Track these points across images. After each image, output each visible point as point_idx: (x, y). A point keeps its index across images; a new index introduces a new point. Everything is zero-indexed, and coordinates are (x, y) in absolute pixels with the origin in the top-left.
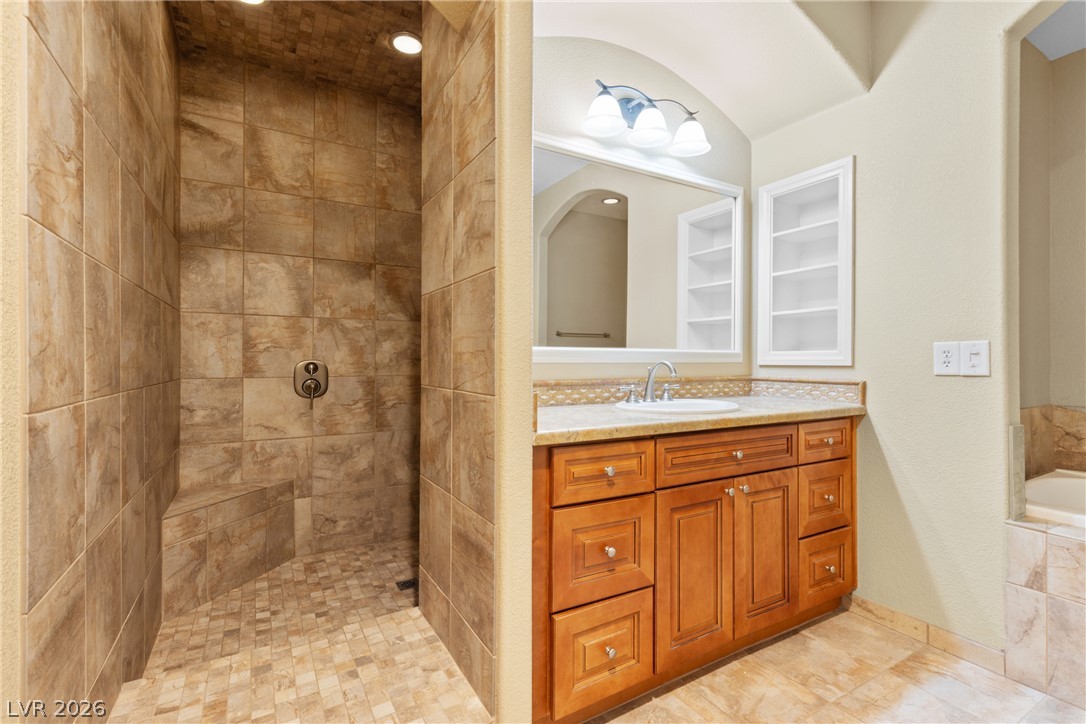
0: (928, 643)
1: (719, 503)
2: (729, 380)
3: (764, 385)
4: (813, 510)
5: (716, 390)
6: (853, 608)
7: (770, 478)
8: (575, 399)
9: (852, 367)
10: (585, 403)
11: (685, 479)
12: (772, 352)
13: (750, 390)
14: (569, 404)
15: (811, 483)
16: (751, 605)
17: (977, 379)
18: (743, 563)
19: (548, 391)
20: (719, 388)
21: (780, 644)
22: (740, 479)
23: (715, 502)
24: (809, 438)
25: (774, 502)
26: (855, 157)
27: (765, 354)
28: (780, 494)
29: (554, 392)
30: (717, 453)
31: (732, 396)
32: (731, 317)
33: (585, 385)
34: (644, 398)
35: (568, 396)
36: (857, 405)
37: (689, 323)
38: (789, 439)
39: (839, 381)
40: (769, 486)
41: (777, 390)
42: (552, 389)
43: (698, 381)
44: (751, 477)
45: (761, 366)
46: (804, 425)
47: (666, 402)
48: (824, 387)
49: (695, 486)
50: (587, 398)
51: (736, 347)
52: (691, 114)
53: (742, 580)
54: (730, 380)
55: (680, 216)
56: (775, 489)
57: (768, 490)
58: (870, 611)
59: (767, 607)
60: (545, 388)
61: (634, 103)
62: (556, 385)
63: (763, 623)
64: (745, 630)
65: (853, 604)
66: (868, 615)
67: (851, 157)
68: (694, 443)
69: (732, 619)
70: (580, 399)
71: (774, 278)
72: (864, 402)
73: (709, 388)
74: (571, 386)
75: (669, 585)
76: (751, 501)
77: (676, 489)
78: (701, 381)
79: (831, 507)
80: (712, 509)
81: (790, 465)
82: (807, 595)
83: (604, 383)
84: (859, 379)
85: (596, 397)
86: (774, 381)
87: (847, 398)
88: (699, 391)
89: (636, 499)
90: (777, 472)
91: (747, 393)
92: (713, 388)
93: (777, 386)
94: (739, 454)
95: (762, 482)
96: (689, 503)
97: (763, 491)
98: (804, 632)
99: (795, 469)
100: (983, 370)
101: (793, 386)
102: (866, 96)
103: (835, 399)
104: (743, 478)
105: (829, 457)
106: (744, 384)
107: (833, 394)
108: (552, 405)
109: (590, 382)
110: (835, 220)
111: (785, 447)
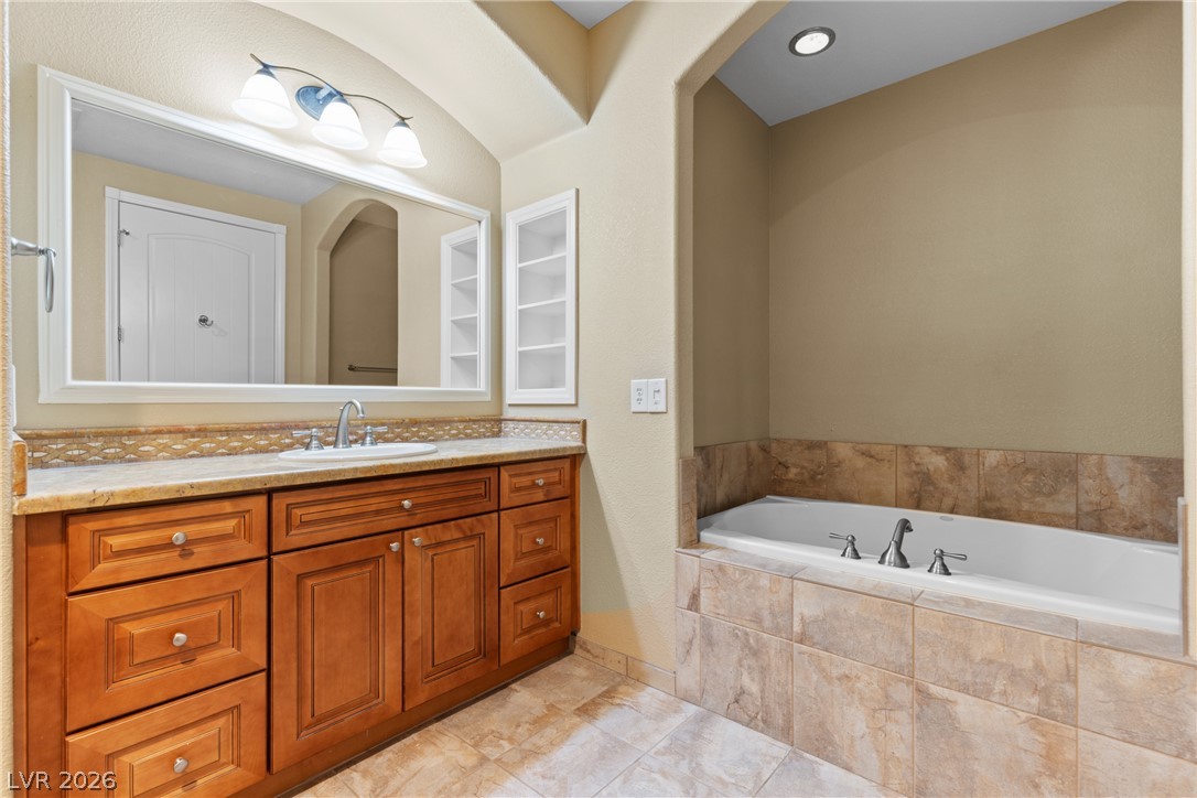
0: (627, 675)
1: (381, 560)
2: (470, 420)
3: (511, 425)
4: (520, 556)
5: (454, 432)
6: (578, 651)
7: (459, 528)
8: (235, 448)
9: (576, 405)
10: (251, 453)
11: (321, 538)
12: (518, 390)
13: (500, 431)
14: (223, 454)
15: (516, 527)
16: (430, 669)
17: (659, 416)
18: (417, 627)
19: (185, 438)
20: (458, 429)
21: (479, 703)
22: (413, 531)
23: (375, 560)
24: (514, 480)
25: (465, 554)
26: (578, 191)
27: (513, 394)
28: (475, 542)
29: (196, 440)
30: (375, 503)
31: (476, 438)
32: (477, 353)
33: (251, 430)
34: (335, 444)
35: (220, 445)
36: (580, 444)
37: (453, 358)
38: (487, 482)
39: (566, 419)
40: (457, 535)
41: (522, 431)
42: (193, 437)
43: (428, 422)
44: (429, 527)
45: (510, 405)
46: (507, 467)
47: (368, 447)
48: (556, 426)
49: (339, 545)
50: (255, 446)
51: (483, 384)
52: (403, 119)
53: (416, 643)
54: (474, 421)
55: (443, 238)
56: (466, 538)
57: (458, 540)
58: (588, 651)
59: (456, 665)
60: (181, 435)
61: (323, 93)
62: (199, 430)
63: (447, 684)
64: (421, 696)
65: (577, 646)
66: (588, 655)
67: (574, 191)
68: (338, 494)
69: (401, 688)
70: (242, 448)
71: (520, 311)
72: (584, 441)
73: (444, 431)
74: (227, 432)
75: (294, 665)
76: (430, 554)
77: (307, 551)
78: (433, 422)
79: (545, 550)
80: (370, 568)
81: (487, 510)
82: (514, 645)
83: (283, 427)
84: (580, 418)
85: (271, 445)
86: (519, 421)
87: (572, 437)
88: (431, 433)
89: (233, 569)
90: (468, 520)
91: (497, 434)
92: (450, 430)
93: (522, 425)
94: (406, 503)
95: (451, 532)
96: (331, 565)
97: (449, 542)
98: (514, 686)
99: (495, 515)
100: (662, 408)
101: (533, 426)
102: (585, 128)
103: (563, 438)
104: (419, 530)
105: (542, 498)
106: (494, 424)
107: (562, 433)
108: (191, 456)
109: (257, 426)
110: (563, 254)
111: (482, 491)
